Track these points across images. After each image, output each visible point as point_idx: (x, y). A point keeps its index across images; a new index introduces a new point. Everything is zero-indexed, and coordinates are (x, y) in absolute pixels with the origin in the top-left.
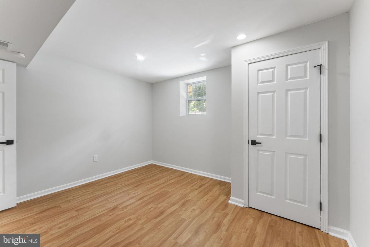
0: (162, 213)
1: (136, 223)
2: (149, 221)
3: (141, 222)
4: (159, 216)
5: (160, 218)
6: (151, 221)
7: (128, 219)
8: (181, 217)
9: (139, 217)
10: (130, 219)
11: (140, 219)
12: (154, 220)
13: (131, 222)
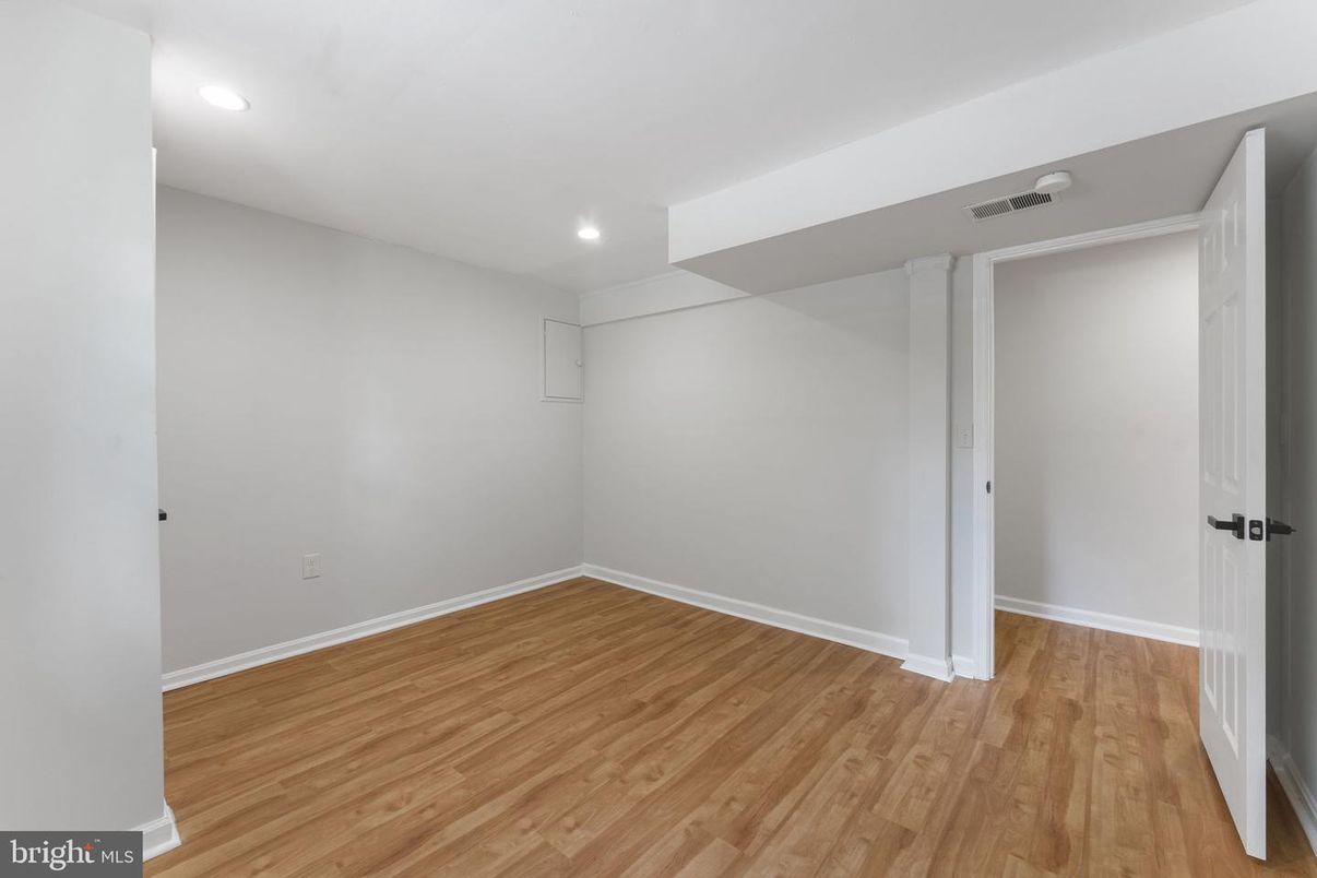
0: (532, 798)
1: (622, 764)
2: (580, 766)
3: (608, 767)
4: (543, 788)
5: (540, 778)
6: (573, 766)
7: (655, 780)
8: (464, 779)
9: (618, 784)
10: (650, 779)
11: (613, 776)
12: (561, 773)
13: (640, 769)
